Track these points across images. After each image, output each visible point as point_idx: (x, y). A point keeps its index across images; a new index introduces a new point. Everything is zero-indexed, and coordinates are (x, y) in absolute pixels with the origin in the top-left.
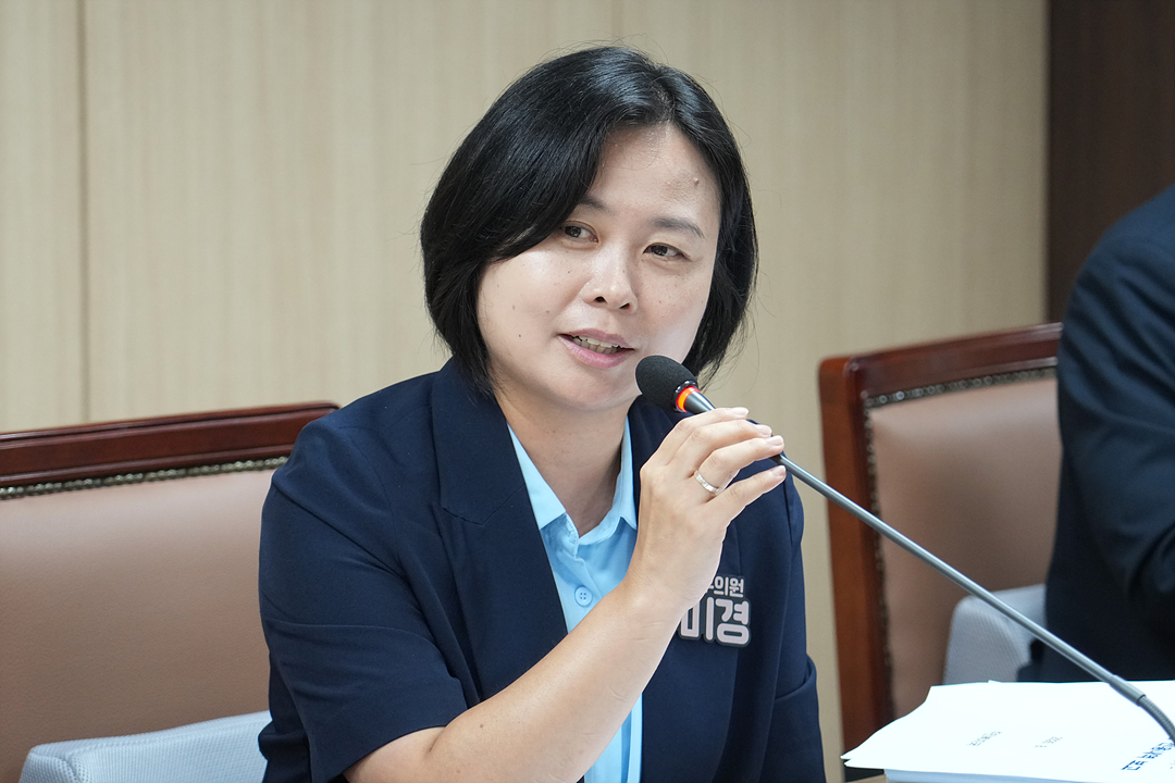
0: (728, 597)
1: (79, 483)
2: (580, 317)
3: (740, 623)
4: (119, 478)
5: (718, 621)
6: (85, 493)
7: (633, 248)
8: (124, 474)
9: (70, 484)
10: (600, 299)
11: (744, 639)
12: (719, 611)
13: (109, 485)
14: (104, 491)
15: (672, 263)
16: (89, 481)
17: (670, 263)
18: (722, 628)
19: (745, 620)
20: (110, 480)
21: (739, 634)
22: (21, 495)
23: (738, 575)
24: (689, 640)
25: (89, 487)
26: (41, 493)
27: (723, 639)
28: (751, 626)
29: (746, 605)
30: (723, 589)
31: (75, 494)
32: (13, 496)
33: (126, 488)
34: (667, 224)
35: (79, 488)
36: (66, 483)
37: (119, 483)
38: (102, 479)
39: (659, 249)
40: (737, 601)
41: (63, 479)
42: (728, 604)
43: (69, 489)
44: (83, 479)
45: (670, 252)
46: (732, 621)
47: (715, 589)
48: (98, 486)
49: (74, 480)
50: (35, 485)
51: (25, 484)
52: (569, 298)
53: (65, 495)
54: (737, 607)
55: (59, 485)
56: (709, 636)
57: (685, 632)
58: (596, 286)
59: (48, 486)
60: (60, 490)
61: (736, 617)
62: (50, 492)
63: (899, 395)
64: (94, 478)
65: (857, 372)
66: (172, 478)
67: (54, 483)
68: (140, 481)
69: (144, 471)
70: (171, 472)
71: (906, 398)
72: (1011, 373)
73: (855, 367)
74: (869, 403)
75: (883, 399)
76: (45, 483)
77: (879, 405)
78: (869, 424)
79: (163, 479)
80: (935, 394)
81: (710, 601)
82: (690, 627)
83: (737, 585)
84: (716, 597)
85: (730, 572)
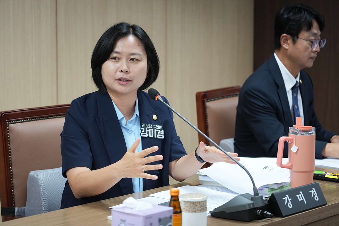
0: (159, 129)
2: (119, 75)
3: (162, 134)
5: (157, 134)
6: (44, 120)
10: (122, 71)
11: (163, 137)
12: (157, 132)
16: (45, 118)
17: (135, 62)
18: (158, 135)
19: (163, 134)
20: (49, 118)
22: (31, 121)
23: (161, 125)
24: (151, 138)
25: (45, 119)
26: (35, 120)
27: (158, 137)
28: (164, 135)
29: (163, 131)
30: (158, 128)
32: (29, 121)
35: (43, 119)
36: (40, 118)
37: (51, 118)
38: (47, 118)
39: (133, 59)
40: (161, 130)
41: (39, 118)
42: (159, 131)
43: (41, 120)
45: (135, 60)
46: (160, 134)
48: (47, 119)
49: (42, 118)
51: (31, 119)
54: (161, 131)
55: (38, 119)
56: (155, 137)
57: (150, 136)
60: (38, 120)
61: (161, 133)
62: (37, 120)
63: (213, 99)
64: (46, 117)
65: (204, 95)
66: (62, 117)
67: (37, 118)
68: (55, 118)
69: (56, 116)
70: (62, 116)
71: (214, 100)
72: (236, 95)
73: (203, 94)
74: (206, 101)
75: (209, 100)
76: (35, 118)
77: (208, 102)
78: (206, 105)
79: (60, 117)
80: (220, 99)
81: (155, 130)
82: (151, 135)
83: (161, 127)
84: (156, 129)
85: (159, 124)
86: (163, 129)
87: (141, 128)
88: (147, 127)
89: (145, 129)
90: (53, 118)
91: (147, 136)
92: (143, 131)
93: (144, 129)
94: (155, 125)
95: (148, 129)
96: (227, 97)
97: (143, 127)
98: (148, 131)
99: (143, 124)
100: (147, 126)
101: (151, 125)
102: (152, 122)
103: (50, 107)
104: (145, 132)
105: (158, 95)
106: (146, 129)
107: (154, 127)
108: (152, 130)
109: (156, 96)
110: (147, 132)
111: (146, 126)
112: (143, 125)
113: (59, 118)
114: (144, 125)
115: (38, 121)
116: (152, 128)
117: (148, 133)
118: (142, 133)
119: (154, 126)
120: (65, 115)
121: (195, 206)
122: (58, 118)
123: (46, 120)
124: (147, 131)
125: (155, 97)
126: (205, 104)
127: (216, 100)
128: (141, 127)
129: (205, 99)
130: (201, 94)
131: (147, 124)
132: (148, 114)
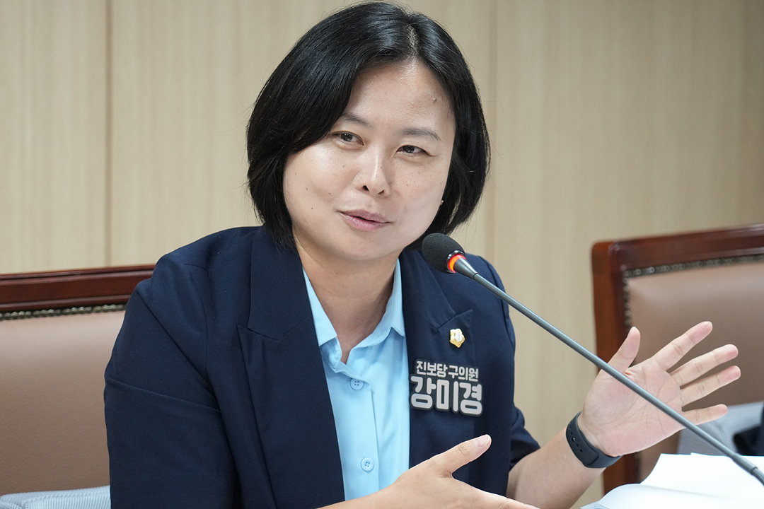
0: (468, 382)
1: (44, 312)
3: (475, 400)
4: (74, 309)
5: (461, 398)
6: (48, 319)
7: (388, 150)
8: (78, 307)
9: (37, 313)
10: (365, 188)
11: (479, 410)
12: (462, 391)
13: (66, 314)
14: (63, 318)
15: (417, 158)
16: (51, 311)
17: (415, 158)
18: (464, 403)
19: (479, 396)
20: (68, 310)
21: (475, 408)
23: (474, 366)
24: (442, 412)
25: (51, 315)
26: (15, 318)
27: (465, 411)
28: (483, 402)
29: (479, 387)
30: (464, 376)
31: (41, 320)
33: (79, 317)
34: (413, 132)
35: (44, 316)
36: (34, 312)
37: (74, 313)
38: (61, 310)
39: (408, 149)
40: (474, 384)
41: (32, 310)
42: (467, 386)
43: (36, 316)
44: (48, 309)
45: (416, 151)
46: (470, 398)
47: (459, 375)
48: (58, 315)
49: (40, 310)
50: (11, 312)
52: (345, 185)
53: (34, 320)
54: (474, 388)
55: (28, 313)
56: (456, 409)
57: (439, 406)
58: (361, 178)
59: (21, 313)
60: (29, 317)
61: (474, 395)
62: (22, 317)
63: (650, 270)
64: (55, 308)
65: (619, 252)
66: (113, 310)
67: (25, 311)
68: (89, 312)
69: (93, 305)
70: (113, 307)
71: (656, 272)
72: (735, 257)
73: (618, 248)
74: (627, 274)
75: (638, 271)
76: (18, 311)
77: (634, 276)
78: (626, 289)
79: (106, 311)
80: (678, 270)
81: (456, 384)
82: (443, 402)
83: (473, 373)
84: (460, 381)
85: (470, 364)
86: (482, 380)
87: (414, 379)
88: (432, 374)
89: (425, 378)
90: (82, 313)
91: (429, 405)
92: (418, 389)
93: (420, 380)
94: (456, 367)
95: (435, 380)
96: (703, 263)
97: (418, 372)
98: (434, 387)
99: (420, 363)
100: (432, 368)
101: (445, 368)
102: (449, 355)
103: (72, 273)
104: (424, 391)
105: (458, 254)
106: (429, 380)
107: (453, 375)
108: (446, 383)
109: (452, 258)
110: (429, 391)
111: (427, 371)
112: (419, 366)
113: (102, 315)
114: (422, 365)
115: (26, 321)
116: (448, 378)
117: (434, 394)
118: (415, 397)
119: (453, 370)
120: (123, 302)
122: (98, 312)
123: (56, 319)
124: (430, 386)
125: (447, 262)
126: (625, 285)
127: (662, 272)
129: (624, 267)
130: (610, 248)
131: (432, 363)
132: (436, 325)
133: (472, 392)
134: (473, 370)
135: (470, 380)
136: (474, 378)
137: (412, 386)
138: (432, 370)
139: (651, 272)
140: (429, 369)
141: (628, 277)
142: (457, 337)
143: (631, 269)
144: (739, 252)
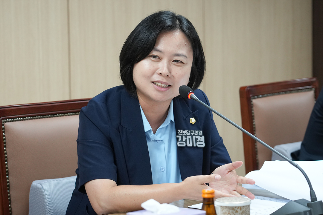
0: (198, 136)
2: (156, 78)
3: (202, 142)
5: (196, 142)
7: (169, 61)
10: (161, 74)
11: (204, 145)
12: (196, 139)
13: (55, 117)
17: (179, 64)
18: (198, 143)
19: (203, 141)
21: (202, 144)
24: (190, 147)
27: (198, 146)
28: (205, 142)
29: (203, 137)
30: (197, 134)
34: (178, 55)
35: (47, 117)
38: (53, 115)
39: (176, 61)
40: (201, 136)
42: (199, 137)
44: (48, 115)
45: (179, 62)
46: (200, 141)
47: (195, 134)
50: (35, 117)
52: (153, 73)
54: (201, 138)
56: (195, 145)
57: (188, 145)
58: (160, 71)
59: (39, 117)
61: (201, 140)
63: (260, 96)
65: (249, 90)
71: (262, 97)
73: (249, 89)
74: (252, 98)
75: (256, 97)
77: (255, 98)
78: (252, 103)
79: (69, 115)
80: (270, 96)
81: (194, 137)
82: (190, 144)
83: (200, 132)
84: (195, 136)
85: (199, 129)
87: (178, 136)
88: (184, 134)
89: (182, 136)
91: (184, 145)
92: (180, 140)
93: (180, 137)
94: (194, 131)
95: (186, 136)
96: (279, 93)
97: (179, 134)
98: (186, 138)
99: (179, 131)
100: (184, 132)
101: (189, 132)
102: (190, 127)
104: (182, 140)
105: (192, 92)
106: (184, 136)
107: (193, 134)
108: (190, 137)
109: (189, 94)
110: (184, 140)
111: (182, 133)
112: (179, 132)
114: (181, 131)
116: (191, 135)
117: (186, 141)
118: (178, 143)
119: (193, 132)
121: (235, 212)
124: (184, 139)
126: (252, 101)
127: (265, 97)
128: (177, 134)
129: (251, 95)
130: (246, 89)
131: (184, 130)
132: (185, 117)
133: (200, 139)
134: (200, 131)
135: (199, 135)
136: (201, 134)
137: (177, 139)
138: (184, 133)
139: (261, 97)
140: (183, 133)
141: (252, 99)
142: (193, 120)
143: (254, 96)
144: (292, 89)
